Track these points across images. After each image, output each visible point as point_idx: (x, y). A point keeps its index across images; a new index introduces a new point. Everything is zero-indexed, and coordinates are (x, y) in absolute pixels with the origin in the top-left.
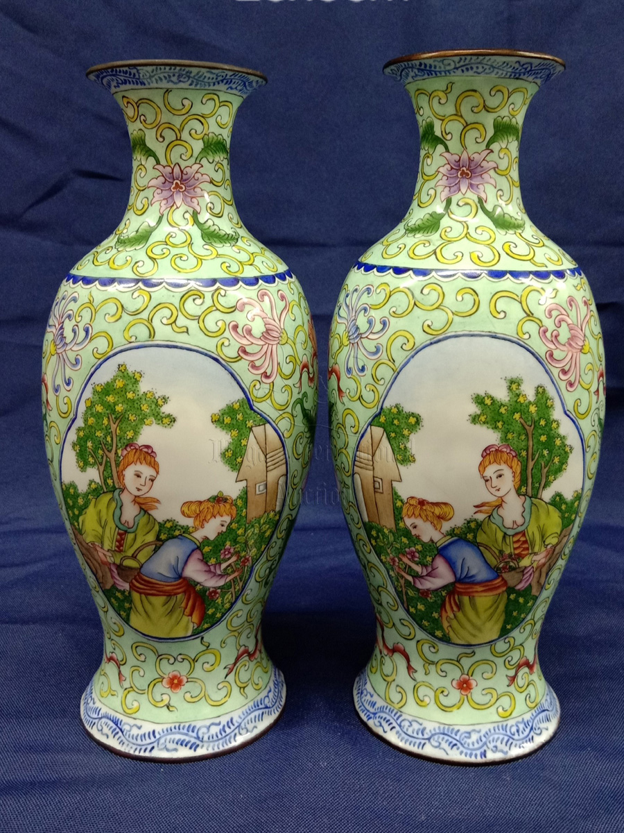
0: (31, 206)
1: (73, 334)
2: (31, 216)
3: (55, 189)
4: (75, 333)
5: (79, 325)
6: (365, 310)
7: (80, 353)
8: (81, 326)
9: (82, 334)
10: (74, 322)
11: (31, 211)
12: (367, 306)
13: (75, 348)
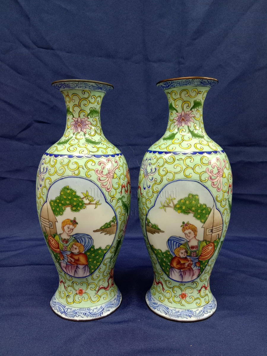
0: (20, 132)
2: (20, 136)
3: (28, 127)
11: (20, 134)
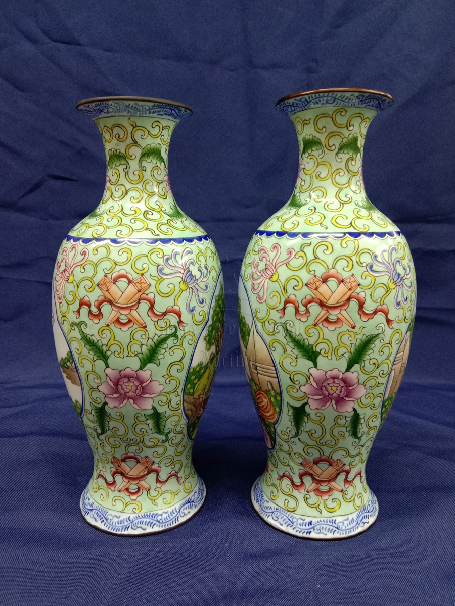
0: (23, 196)
1: (200, 273)
4: (201, 271)
5: (201, 266)
6: (399, 261)
7: (207, 281)
8: (203, 266)
9: (204, 271)
10: (197, 266)
11: (23, 199)
12: (397, 259)
13: (204, 280)
